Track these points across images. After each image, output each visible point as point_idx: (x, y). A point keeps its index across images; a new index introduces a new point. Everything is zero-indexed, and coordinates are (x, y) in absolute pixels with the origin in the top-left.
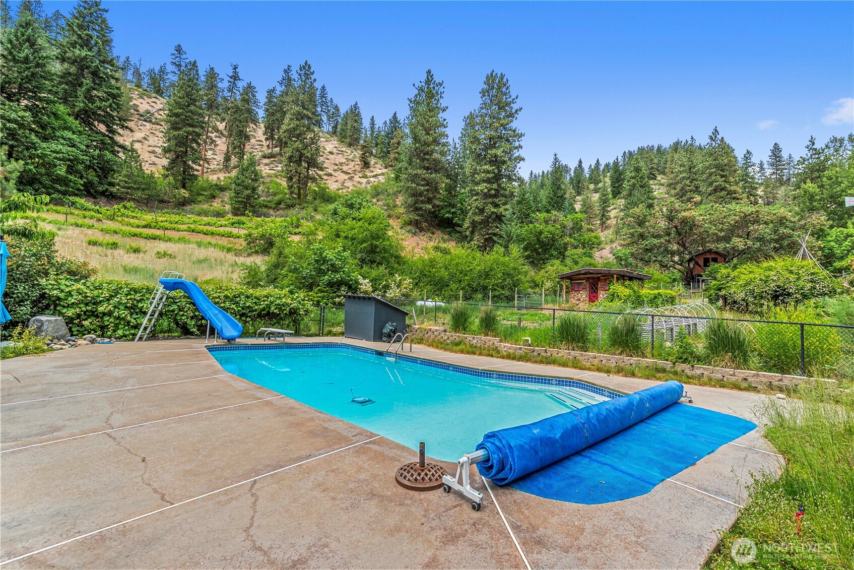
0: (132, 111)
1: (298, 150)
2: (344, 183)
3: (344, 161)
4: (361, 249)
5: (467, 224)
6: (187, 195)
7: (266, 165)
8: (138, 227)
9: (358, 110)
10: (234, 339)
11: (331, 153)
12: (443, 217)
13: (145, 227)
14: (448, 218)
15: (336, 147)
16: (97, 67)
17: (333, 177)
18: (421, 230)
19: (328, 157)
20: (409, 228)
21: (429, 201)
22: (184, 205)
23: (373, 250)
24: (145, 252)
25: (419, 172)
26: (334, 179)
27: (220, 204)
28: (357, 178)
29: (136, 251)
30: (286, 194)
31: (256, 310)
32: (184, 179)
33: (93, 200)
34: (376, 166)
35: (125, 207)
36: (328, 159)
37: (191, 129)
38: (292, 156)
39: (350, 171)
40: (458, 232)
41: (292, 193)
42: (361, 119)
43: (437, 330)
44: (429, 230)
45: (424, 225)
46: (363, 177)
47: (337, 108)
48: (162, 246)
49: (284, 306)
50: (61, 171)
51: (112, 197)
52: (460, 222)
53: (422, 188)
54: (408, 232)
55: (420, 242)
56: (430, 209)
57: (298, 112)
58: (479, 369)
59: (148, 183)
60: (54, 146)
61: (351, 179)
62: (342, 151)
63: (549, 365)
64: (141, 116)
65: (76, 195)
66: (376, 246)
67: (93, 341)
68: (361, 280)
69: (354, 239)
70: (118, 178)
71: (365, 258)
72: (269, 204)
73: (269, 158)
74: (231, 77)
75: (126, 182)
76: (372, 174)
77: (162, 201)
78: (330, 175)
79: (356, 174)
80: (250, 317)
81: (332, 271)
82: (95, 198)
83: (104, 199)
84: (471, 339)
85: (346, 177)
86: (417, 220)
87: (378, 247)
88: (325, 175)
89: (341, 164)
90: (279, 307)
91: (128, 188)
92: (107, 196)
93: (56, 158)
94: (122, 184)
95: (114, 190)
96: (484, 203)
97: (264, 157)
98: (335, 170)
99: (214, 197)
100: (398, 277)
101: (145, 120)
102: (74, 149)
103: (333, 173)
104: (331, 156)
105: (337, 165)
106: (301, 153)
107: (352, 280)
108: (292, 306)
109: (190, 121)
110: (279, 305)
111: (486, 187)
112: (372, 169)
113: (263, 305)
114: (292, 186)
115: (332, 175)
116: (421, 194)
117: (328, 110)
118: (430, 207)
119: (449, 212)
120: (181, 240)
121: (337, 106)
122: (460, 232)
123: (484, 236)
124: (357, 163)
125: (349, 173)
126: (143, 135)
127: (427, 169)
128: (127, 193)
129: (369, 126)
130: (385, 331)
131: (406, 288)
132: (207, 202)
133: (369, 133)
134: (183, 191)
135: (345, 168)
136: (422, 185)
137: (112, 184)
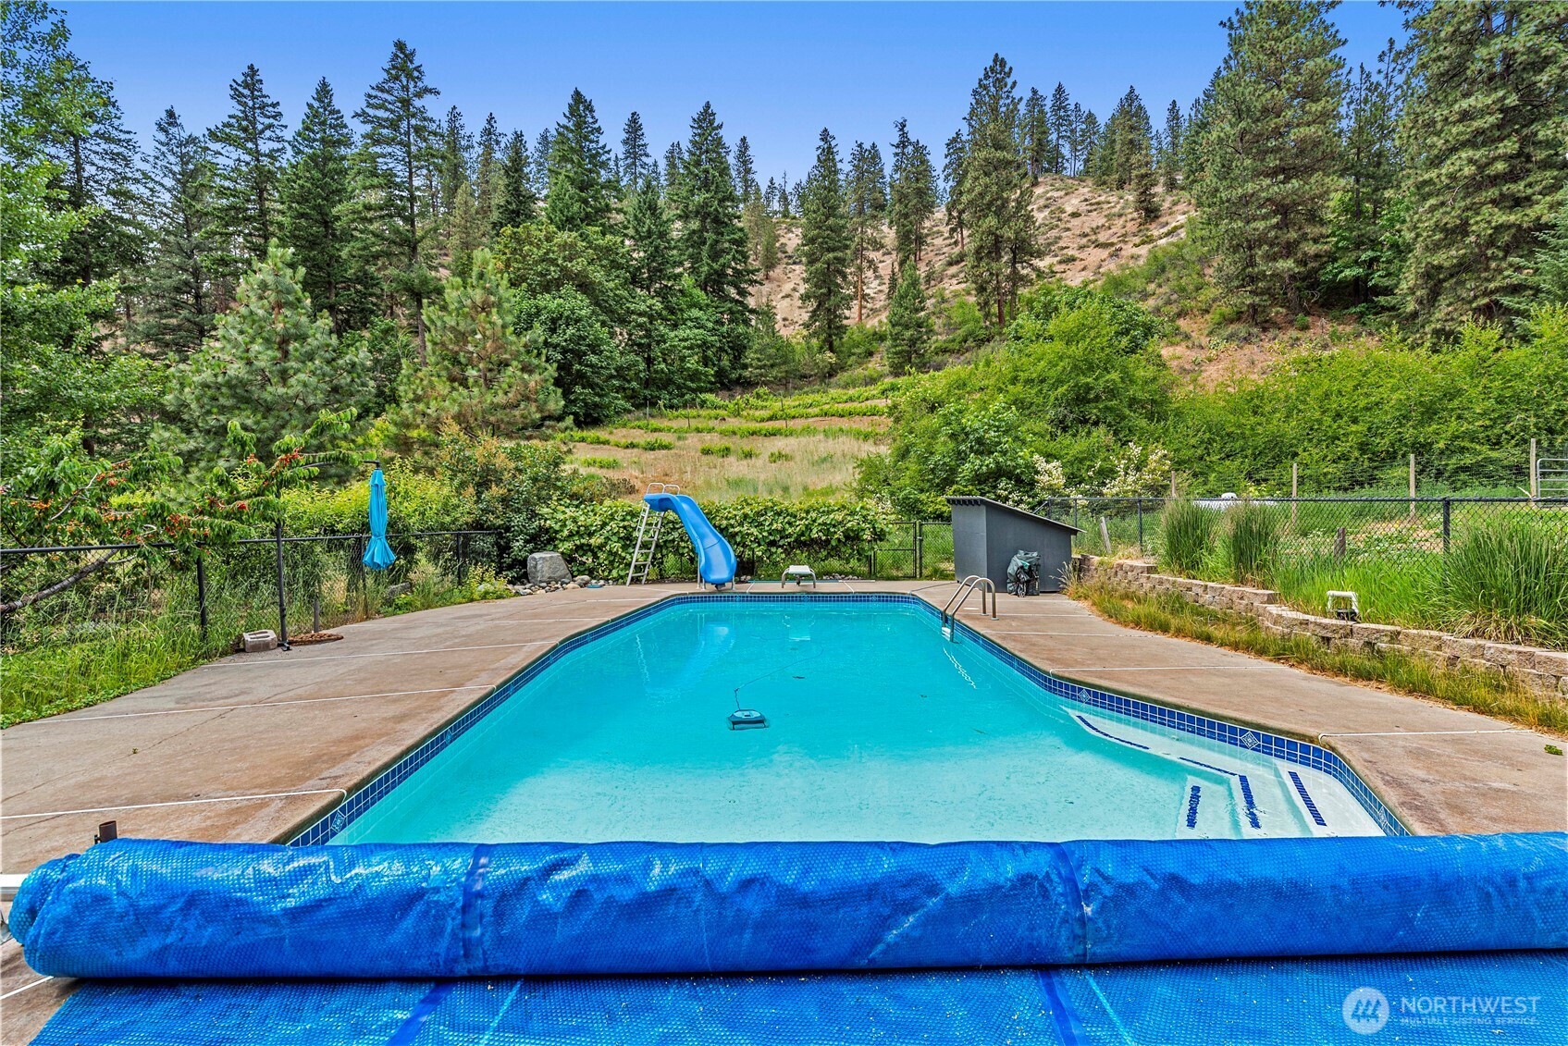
0: (780, 255)
1: (990, 233)
2: (1100, 267)
3: (1102, 221)
4: (1057, 399)
5: (1408, 279)
6: (833, 360)
7: (953, 276)
8: (762, 420)
9: (1136, 103)
10: (723, 584)
11: (1075, 215)
12: (1333, 281)
13: (770, 419)
14: (1357, 279)
15: (1086, 200)
16: (716, 210)
17: (1077, 263)
18: (1266, 325)
19: (1068, 225)
20: (1231, 328)
21: (1289, 250)
22: (831, 376)
23: (1081, 398)
24: (757, 456)
25: (1250, 187)
26: (1079, 265)
27: (877, 365)
28: (1128, 250)
29: (749, 455)
30: (977, 321)
31: (790, 535)
32: (830, 336)
33: (727, 393)
34: (1175, 208)
35: (758, 396)
36: (1068, 229)
37: (831, 255)
38: (982, 247)
39: (1114, 240)
40: (1384, 309)
41: (987, 315)
42: (1147, 118)
43: (1132, 568)
44: (1291, 322)
45: (1276, 312)
46: (1143, 243)
47: (1091, 118)
48: (779, 444)
49: (834, 526)
50: (692, 363)
51: (747, 385)
52: (1387, 282)
53: (1261, 225)
54: (1229, 339)
55: (1258, 357)
56: (1289, 269)
57: (986, 160)
58: (1048, 673)
59: (783, 353)
60: (682, 333)
61: (1115, 255)
62: (1098, 203)
63: (1360, 684)
64: (790, 257)
65: (711, 391)
66: (1088, 388)
67: (584, 585)
68: (1041, 464)
69: (1042, 381)
70: (750, 357)
71: (1065, 416)
72: (951, 346)
73: (957, 262)
74: (897, 147)
75: (759, 360)
76: (1165, 230)
77: (804, 377)
78: (1073, 259)
79: (1125, 242)
80: (782, 547)
81: (977, 452)
82: (729, 390)
83: (739, 389)
84: (1200, 591)
85: (1104, 253)
86: (1253, 306)
87: (1092, 388)
88: (1060, 262)
89: (1095, 231)
90: (826, 528)
91: (760, 368)
92: (742, 385)
93: (684, 348)
94: (755, 362)
95: (746, 373)
96: (1467, 209)
97: (950, 264)
98: (1081, 248)
99: (871, 354)
100: (1135, 450)
101: (795, 263)
102: (701, 331)
103: (1076, 254)
104: (1075, 222)
105: (1085, 235)
106: (997, 236)
107: (1018, 466)
108: (849, 525)
109: (831, 244)
110: (825, 524)
111: (1471, 161)
112: (1163, 220)
113: (800, 525)
114: (986, 303)
115: (1074, 260)
116: (1261, 241)
117: (1072, 131)
118: (1290, 263)
119: (1356, 262)
120: (808, 431)
121: (1090, 115)
122: (1393, 308)
123: (1470, 302)
124: (1130, 217)
125: (1112, 244)
126: (791, 285)
127: (1273, 173)
128: (761, 375)
129: (1166, 126)
130: (1012, 569)
131: (1153, 471)
132: (860, 364)
133: (1166, 141)
134: (829, 354)
135: (1102, 237)
136: (1264, 218)
137: (745, 367)
